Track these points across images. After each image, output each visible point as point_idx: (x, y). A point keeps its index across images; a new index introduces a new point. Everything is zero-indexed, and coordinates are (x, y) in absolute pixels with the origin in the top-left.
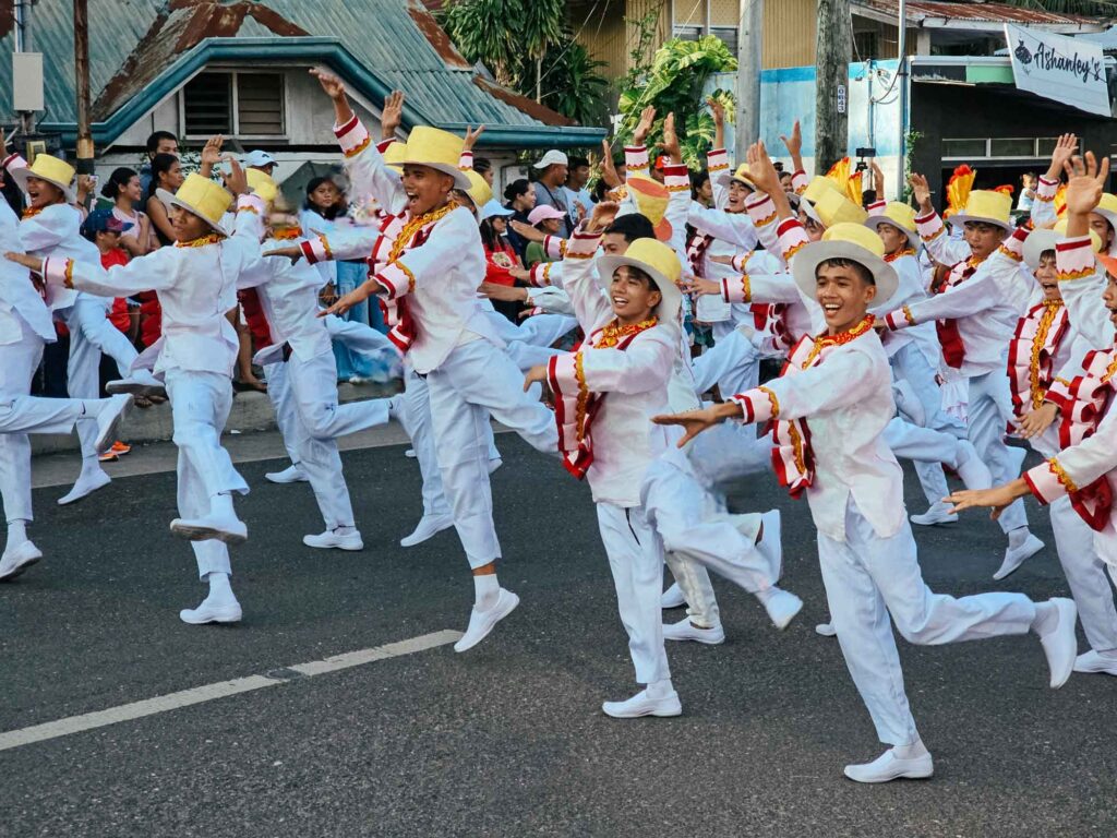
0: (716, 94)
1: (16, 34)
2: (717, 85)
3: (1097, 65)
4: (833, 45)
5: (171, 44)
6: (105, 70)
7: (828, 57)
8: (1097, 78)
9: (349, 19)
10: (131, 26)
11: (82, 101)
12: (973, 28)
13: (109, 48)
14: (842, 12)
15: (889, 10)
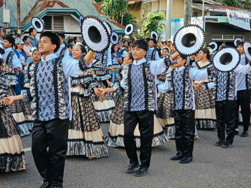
0: (161, 25)
1: (4, 6)
2: (161, 22)
3: (247, 19)
4: (187, 12)
5: (39, 9)
6: (24, 15)
7: (186, 15)
8: (247, 22)
9: (79, 5)
10: (30, 5)
11: (19, 21)
12: (220, 11)
13: (25, 10)
14: (190, 5)
15: (201, 7)
